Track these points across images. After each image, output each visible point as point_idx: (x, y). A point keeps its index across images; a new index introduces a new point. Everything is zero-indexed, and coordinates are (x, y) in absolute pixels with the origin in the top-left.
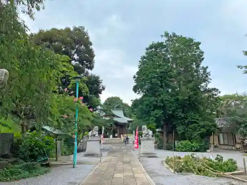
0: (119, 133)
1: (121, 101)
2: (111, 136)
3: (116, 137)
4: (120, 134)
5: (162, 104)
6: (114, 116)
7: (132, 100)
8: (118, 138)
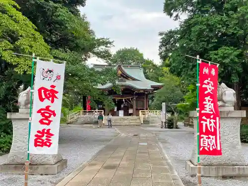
0: (135, 107)
1: (141, 55)
2: (121, 113)
3: (130, 115)
4: (137, 110)
5: (242, 32)
6: (127, 77)
7: (161, 34)
8: (135, 117)
